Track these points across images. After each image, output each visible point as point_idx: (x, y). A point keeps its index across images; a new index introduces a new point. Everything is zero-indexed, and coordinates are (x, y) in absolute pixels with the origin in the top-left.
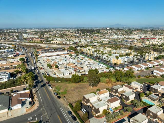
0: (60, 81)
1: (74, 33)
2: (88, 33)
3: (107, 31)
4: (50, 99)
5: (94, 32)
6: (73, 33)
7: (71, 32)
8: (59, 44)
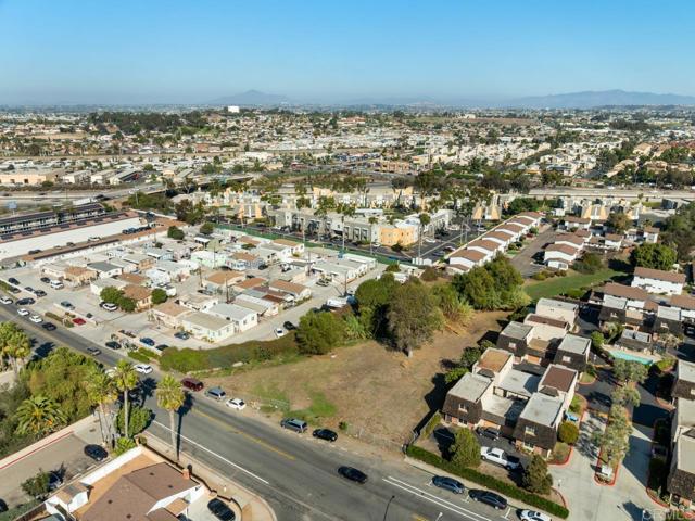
0: (240, 364)
1: (78, 131)
2: (152, 129)
3: (238, 122)
4: (292, 458)
5: (180, 124)
6: (72, 131)
7: (63, 126)
8: (47, 186)
